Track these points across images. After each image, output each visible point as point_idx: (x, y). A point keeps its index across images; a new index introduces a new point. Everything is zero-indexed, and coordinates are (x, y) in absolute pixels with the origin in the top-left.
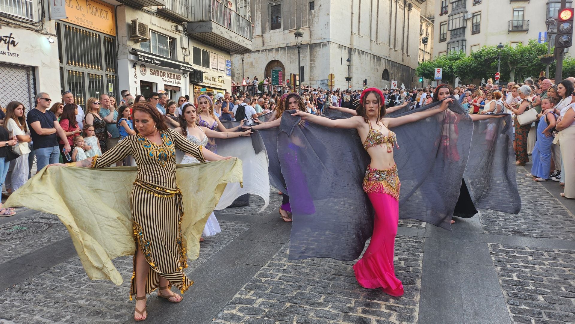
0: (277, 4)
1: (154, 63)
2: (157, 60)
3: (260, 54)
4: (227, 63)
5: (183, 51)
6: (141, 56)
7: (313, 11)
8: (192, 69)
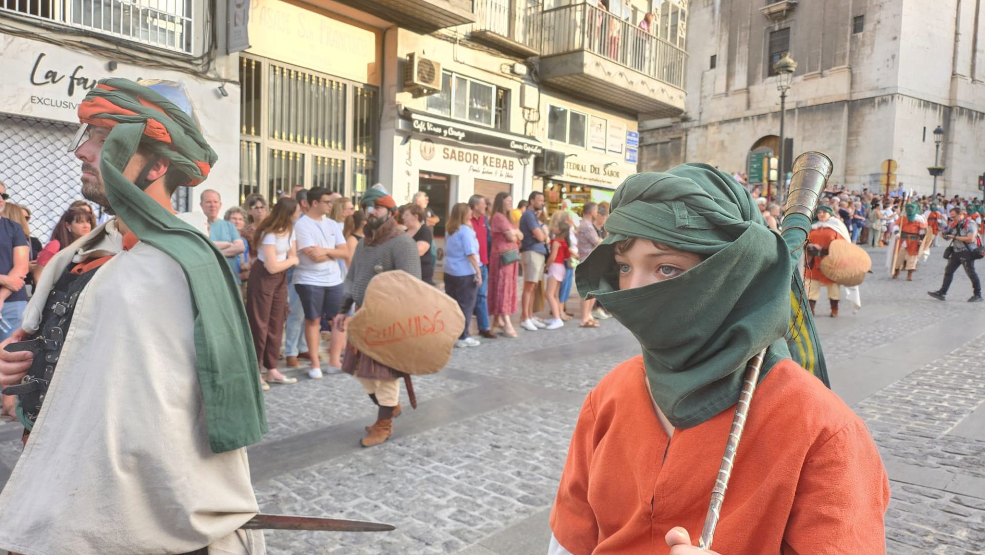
0: (783, 26)
1: (448, 136)
2: (456, 130)
4: (629, 137)
5: (523, 113)
6: (420, 122)
7: (860, 35)
8: (539, 148)
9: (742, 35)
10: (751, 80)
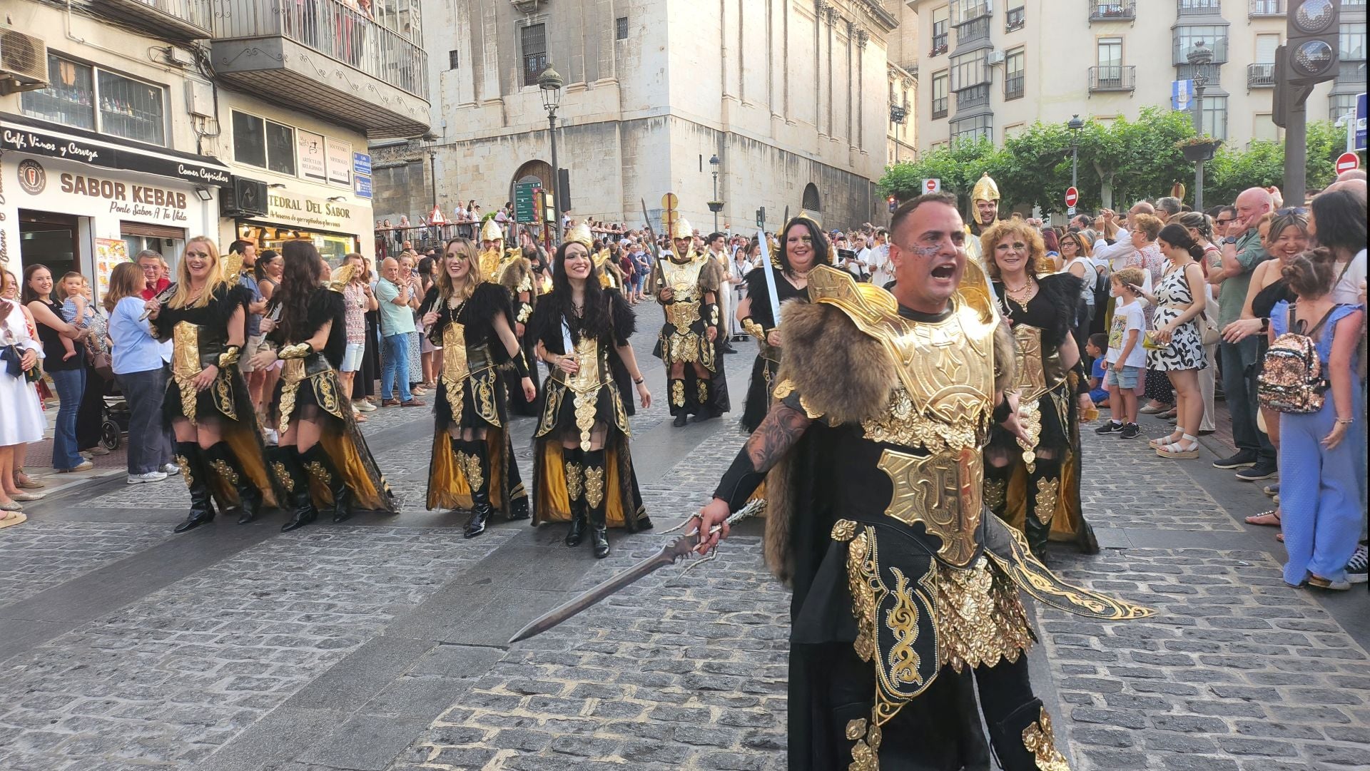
0: (536, 21)
3: (497, 147)
4: (357, 162)
5: (194, 123)
8: (225, 174)
9: (488, 28)
10: (505, 89)
